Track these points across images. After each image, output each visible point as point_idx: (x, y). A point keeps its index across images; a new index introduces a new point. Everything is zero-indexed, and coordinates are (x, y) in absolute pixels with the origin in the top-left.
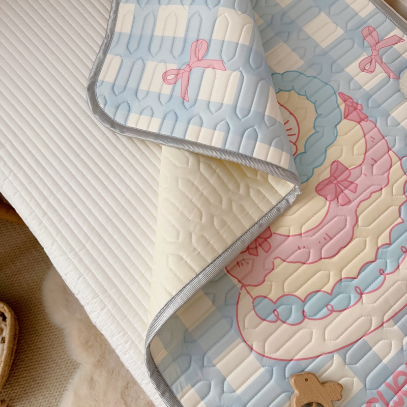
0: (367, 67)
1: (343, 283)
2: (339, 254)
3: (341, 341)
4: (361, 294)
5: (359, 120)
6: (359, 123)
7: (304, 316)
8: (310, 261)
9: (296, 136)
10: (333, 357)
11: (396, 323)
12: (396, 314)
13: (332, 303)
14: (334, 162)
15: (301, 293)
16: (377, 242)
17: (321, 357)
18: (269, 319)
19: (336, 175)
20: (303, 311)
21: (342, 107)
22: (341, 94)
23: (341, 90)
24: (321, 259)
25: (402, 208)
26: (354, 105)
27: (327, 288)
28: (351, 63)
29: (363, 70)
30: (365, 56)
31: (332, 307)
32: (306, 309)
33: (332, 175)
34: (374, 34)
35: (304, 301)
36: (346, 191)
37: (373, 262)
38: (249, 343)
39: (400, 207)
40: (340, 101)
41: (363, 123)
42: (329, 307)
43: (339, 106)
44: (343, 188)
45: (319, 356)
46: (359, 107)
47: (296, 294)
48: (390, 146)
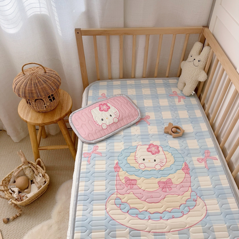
0: (200, 160)
1: (146, 212)
2: (151, 204)
3: (132, 226)
4: (150, 219)
5: (186, 173)
6: (186, 174)
7: (128, 212)
8: (142, 199)
9: (163, 165)
10: (127, 229)
11: (154, 236)
12: (156, 232)
13: (139, 215)
14: (169, 179)
15: (132, 206)
16: (166, 209)
17: (123, 226)
18: (117, 205)
19: (167, 182)
20: (128, 211)
21: (183, 166)
22: (185, 163)
23: (186, 162)
24: (145, 201)
25: (182, 205)
26: (188, 168)
27: (141, 210)
28: (195, 157)
29: (198, 161)
30: (202, 157)
31: (138, 216)
32: (129, 211)
33: (166, 181)
34: (209, 154)
35: (131, 209)
36: (167, 189)
37: (160, 213)
38: (107, 207)
39: (181, 204)
40: (184, 164)
41: (187, 174)
42: (137, 215)
43: (182, 165)
44: (167, 187)
45: (123, 225)
46: (189, 169)
47: (130, 205)
48: (191, 186)
